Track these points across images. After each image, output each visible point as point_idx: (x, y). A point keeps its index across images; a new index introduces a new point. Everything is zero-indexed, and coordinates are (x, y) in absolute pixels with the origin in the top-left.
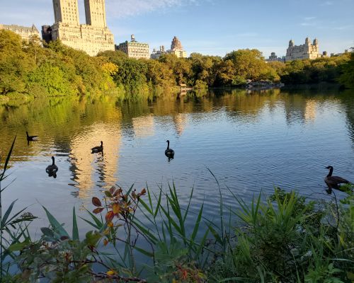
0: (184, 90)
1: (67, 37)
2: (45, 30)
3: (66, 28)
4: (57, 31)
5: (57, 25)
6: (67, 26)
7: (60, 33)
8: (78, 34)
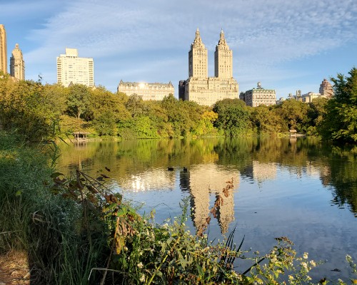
0: (293, 136)
1: (195, 89)
2: (181, 84)
3: (195, 82)
4: (188, 85)
5: (189, 80)
6: (197, 80)
7: (190, 86)
8: (205, 86)
